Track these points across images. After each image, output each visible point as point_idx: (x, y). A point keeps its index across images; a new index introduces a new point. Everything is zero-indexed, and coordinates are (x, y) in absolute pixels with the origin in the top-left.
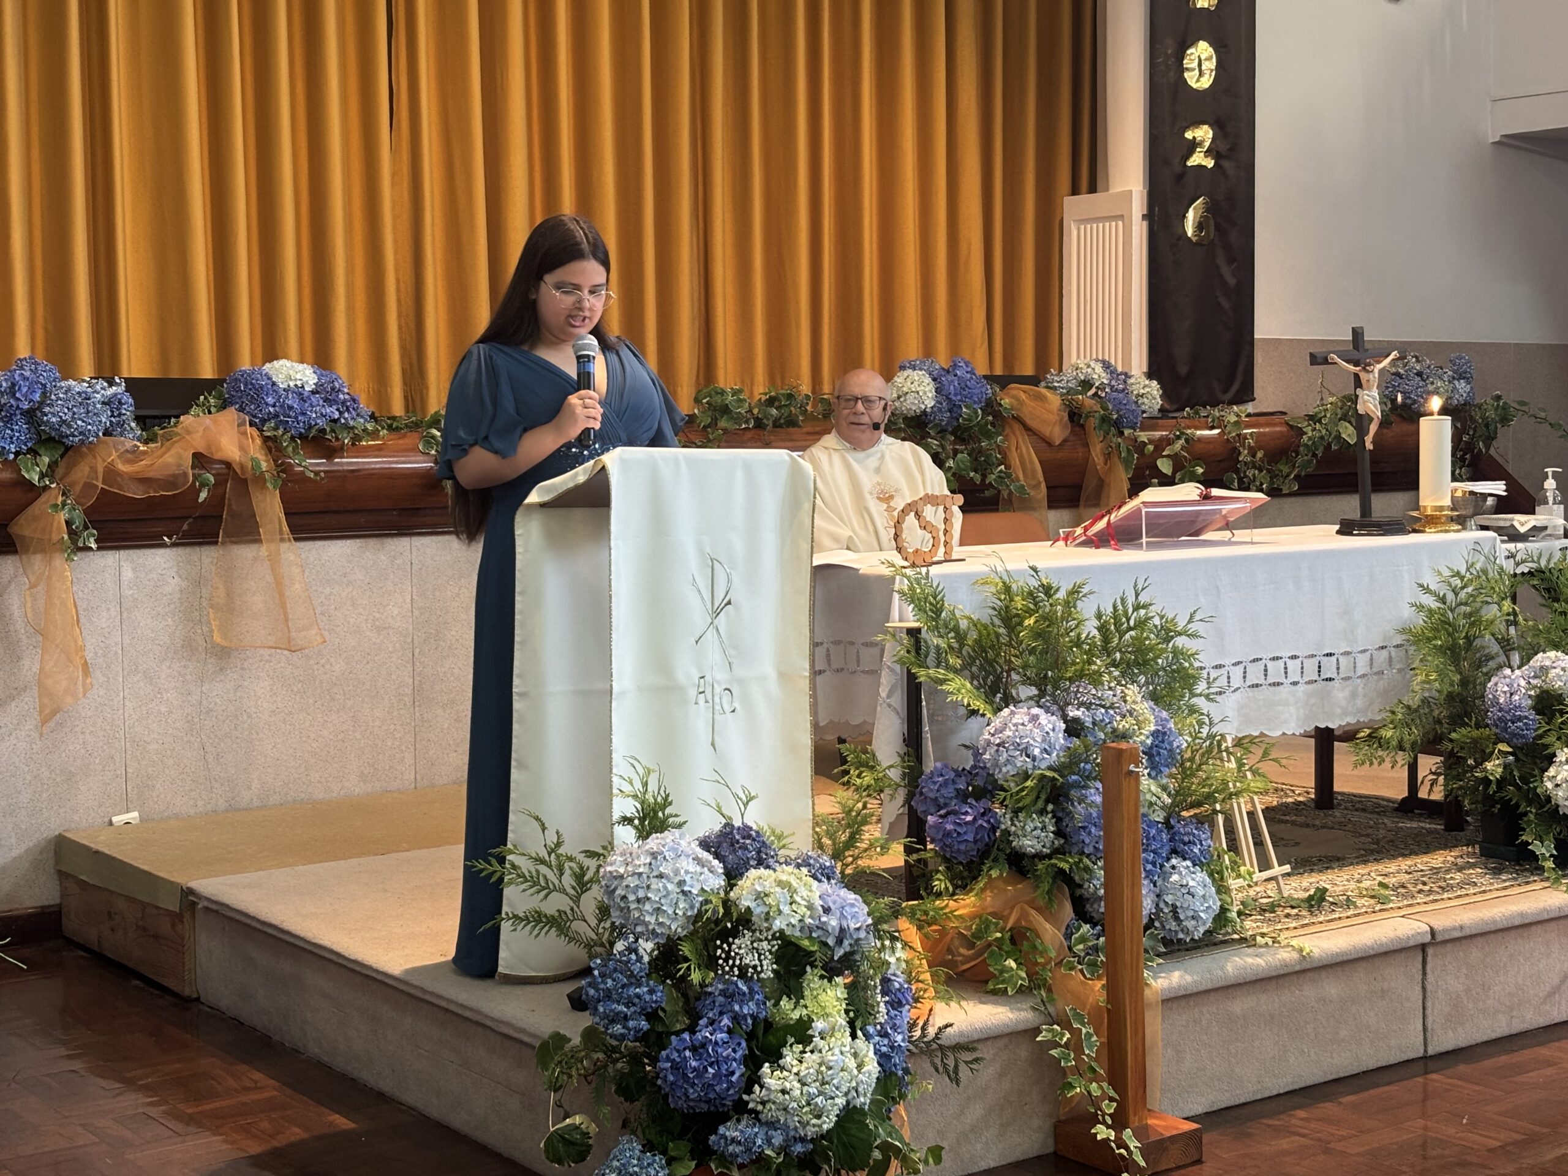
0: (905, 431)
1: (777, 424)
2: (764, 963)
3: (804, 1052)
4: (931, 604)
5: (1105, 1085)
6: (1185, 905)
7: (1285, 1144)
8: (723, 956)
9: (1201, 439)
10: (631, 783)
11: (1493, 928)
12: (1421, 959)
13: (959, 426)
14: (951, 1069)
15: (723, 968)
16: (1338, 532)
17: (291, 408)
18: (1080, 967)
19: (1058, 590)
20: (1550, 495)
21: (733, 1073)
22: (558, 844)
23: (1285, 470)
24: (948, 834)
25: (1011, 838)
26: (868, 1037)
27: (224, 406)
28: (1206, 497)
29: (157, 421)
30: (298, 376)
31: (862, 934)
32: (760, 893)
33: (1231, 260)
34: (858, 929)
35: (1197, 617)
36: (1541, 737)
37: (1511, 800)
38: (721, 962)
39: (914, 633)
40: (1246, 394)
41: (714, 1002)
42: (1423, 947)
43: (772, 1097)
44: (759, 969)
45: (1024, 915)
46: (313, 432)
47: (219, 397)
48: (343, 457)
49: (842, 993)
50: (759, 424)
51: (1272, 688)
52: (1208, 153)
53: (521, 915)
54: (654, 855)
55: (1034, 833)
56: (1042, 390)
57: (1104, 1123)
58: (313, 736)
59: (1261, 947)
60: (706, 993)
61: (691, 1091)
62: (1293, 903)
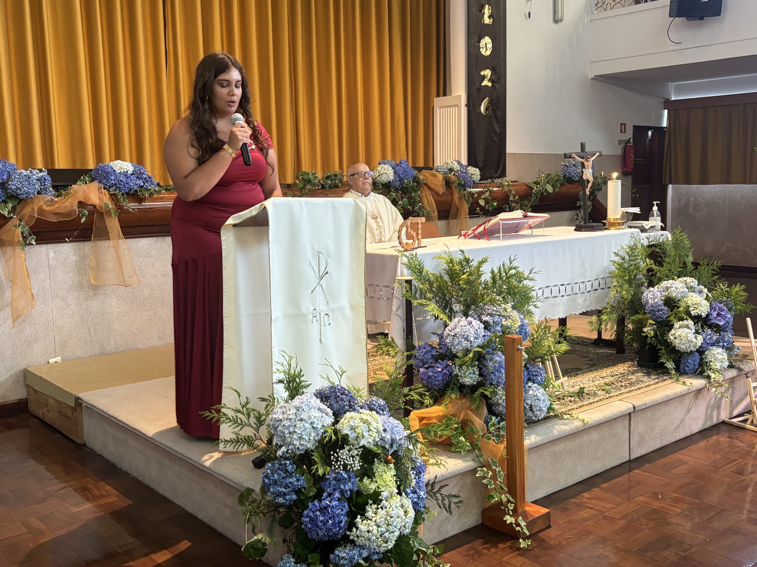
0: (382, 190)
1: (330, 187)
2: (356, 462)
3: (378, 509)
4: (418, 269)
5: (508, 495)
6: (536, 405)
7: (585, 513)
8: (335, 460)
9: (495, 192)
10: (283, 365)
11: (657, 403)
12: (628, 419)
13: (403, 187)
14: (447, 506)
15: (335, 466)
16: (575, 230)
17: (122, 181)
18: (493, 438)
19: (472, 260)
20: (655, 213)
21: (342, 521)
22: (247, 403)
23: (527, 203)
24: (430, 377)
25: (459, 378)
26: (407, 494)
27: (92, 180)
28: (525, 216)
29: (63, 188)
30: (125, 167)
31: (402, 442)
32: (352, 426)
33: (498, 123)
34: (400, 439)
35: (533, 272)
36: (668, 317)
37: (654, 344)
38: (333, 463)
39: (409, 282)
40: (503, 174)
41: (330, 483)
42: (630, 414)
43: (363, 535)
44: (353, 466)
45: (466, 414)
46: (132, 192)
47: (90, 177)
48: (145, 202)
49: (393, 472)
50: (323, 187)
51: (554, 299)
52: (489, 80)
53: (229, 439)
54: (298, 409)
55: (470, 375)
56: (434, 171)
57: (509, 514)
58: (137, 322)
59: (565, 419)
60: (325, 478)
61: (320, 532)
62: (571, 395)
